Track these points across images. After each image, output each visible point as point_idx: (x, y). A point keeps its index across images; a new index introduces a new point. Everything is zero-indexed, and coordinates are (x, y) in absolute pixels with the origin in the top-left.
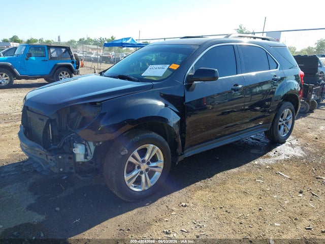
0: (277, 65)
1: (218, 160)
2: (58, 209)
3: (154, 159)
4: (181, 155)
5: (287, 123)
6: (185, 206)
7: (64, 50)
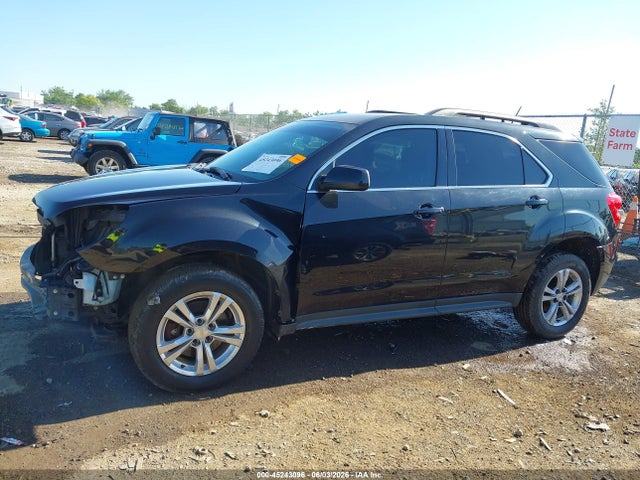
0: (547, 176)
1: (392, 349)
2: (49, 380)
3: (227, 320)
4: (289, 322)
5: (570, 299)
6: (265, 416)
7: (219, 126)
